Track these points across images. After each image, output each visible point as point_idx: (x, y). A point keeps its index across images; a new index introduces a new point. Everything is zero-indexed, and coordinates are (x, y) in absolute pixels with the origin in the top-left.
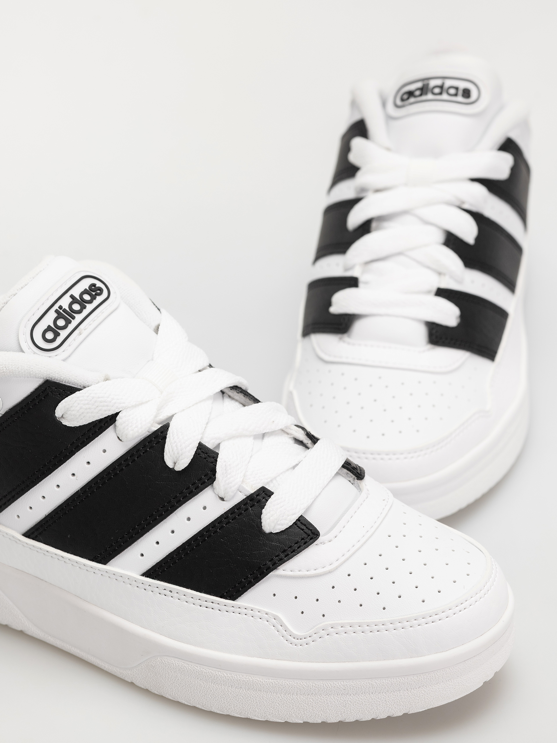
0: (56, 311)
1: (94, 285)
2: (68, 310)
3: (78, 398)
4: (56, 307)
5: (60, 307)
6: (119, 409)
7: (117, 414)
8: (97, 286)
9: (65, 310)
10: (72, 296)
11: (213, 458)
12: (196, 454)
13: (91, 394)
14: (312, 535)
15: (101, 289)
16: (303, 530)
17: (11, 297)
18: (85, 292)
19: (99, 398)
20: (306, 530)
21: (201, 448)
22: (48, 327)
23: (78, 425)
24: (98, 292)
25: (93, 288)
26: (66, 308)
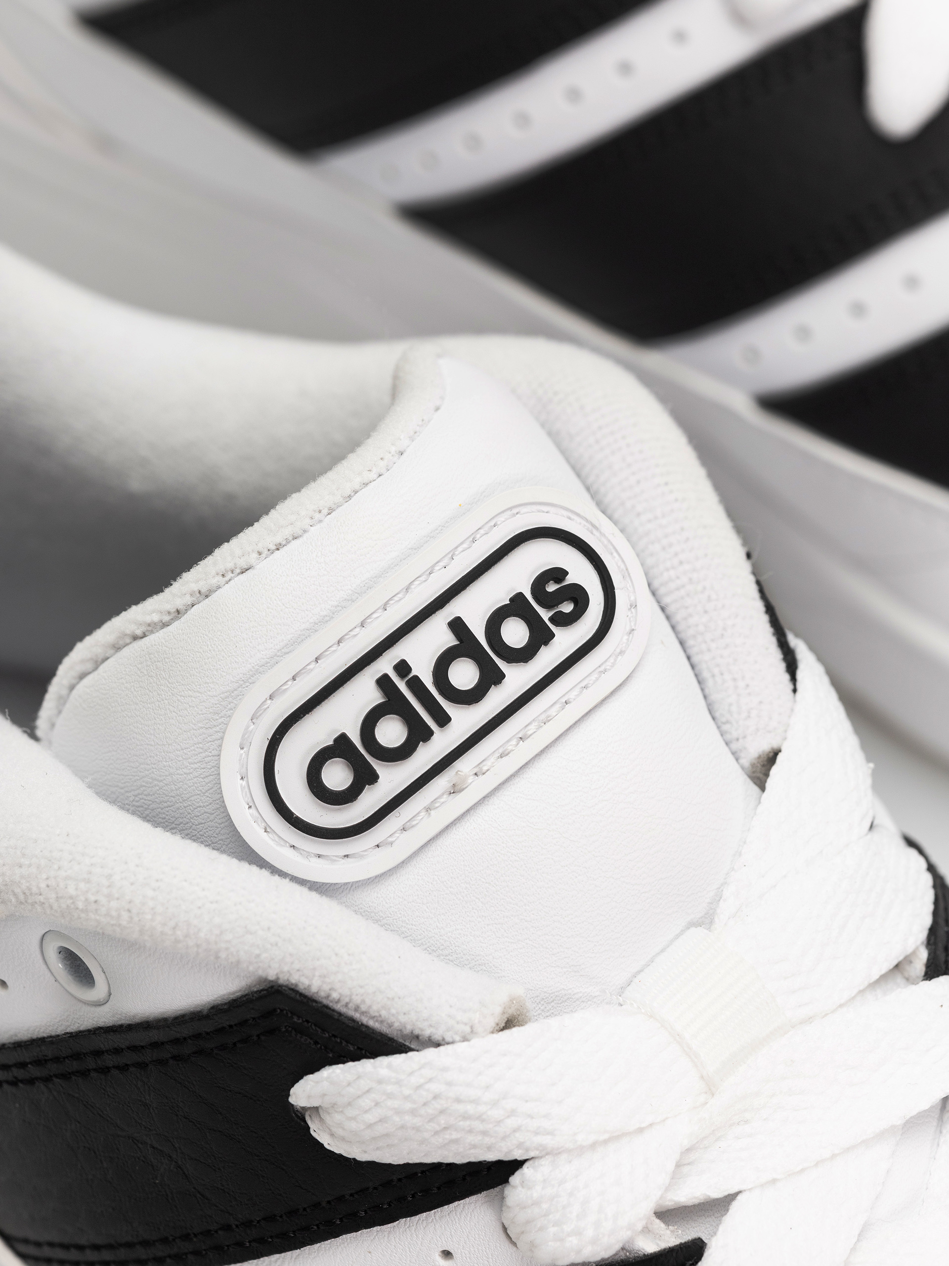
0: (384, 683)
1: (558, 574)
2: (428, 681)
3: (380, 1082)
4: (385, 665)
5: (403, 668)
6: (527, 1150)
7: (516, 1165)
8: (570, 580)
9: (416, 685)
10: (457, 626)
13: (430, 1080)
15: (579, 597)
17: (230, 575)
18: (516, 607)
19: (458, 1100)
22: (336, 740)
23: (362, 1157)
24: (567, 608)
25: (551, 588)
26: (424, 672)
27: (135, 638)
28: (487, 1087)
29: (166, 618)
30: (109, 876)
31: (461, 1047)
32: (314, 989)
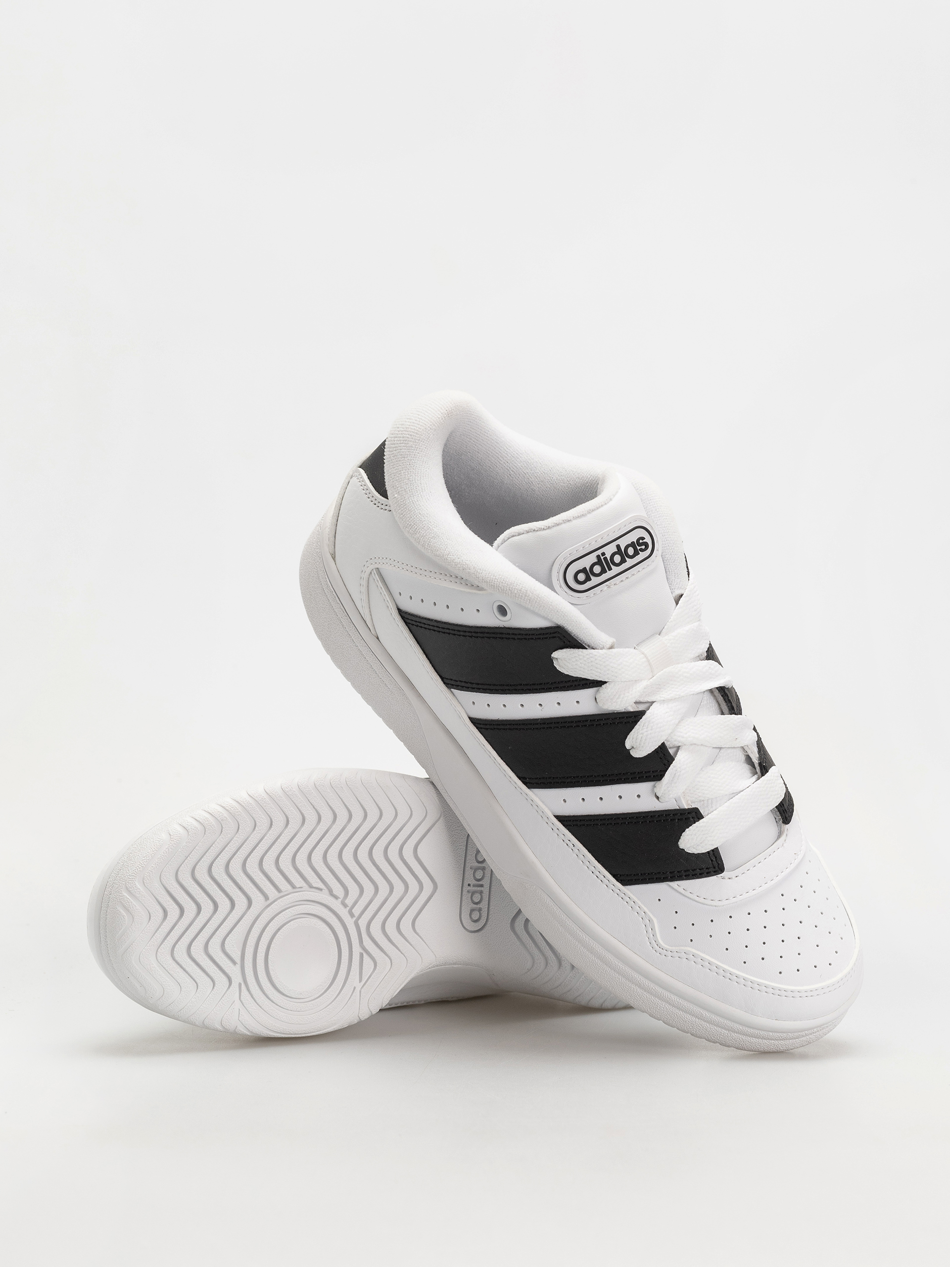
0: (598, 557)
1: (643, 538)
2: (609, 559)
4: (599, 552)
5: (603, 554)
6: (609, 679)
7: (605, 682)
8: (645, 540)
9: (605, 559)
10: (618, 547)
11: (668, 761)
12: (656, 751)
14: (717, 868)
15: (646, 545)
16: (712, 861)
18: (632, 545)
20: (715, 863)
21: (663, 748)
22: (583, 568)
23: (566, 673)
24: (643, 547)
25: (641, 541)
26: (608, 556)
27: (534, 530)
28: (604, 662)
29: (545, 528)
30: (526, 591)
31: (600, 651)
32: (569, 629)
